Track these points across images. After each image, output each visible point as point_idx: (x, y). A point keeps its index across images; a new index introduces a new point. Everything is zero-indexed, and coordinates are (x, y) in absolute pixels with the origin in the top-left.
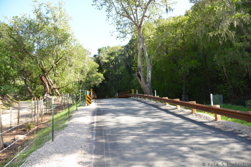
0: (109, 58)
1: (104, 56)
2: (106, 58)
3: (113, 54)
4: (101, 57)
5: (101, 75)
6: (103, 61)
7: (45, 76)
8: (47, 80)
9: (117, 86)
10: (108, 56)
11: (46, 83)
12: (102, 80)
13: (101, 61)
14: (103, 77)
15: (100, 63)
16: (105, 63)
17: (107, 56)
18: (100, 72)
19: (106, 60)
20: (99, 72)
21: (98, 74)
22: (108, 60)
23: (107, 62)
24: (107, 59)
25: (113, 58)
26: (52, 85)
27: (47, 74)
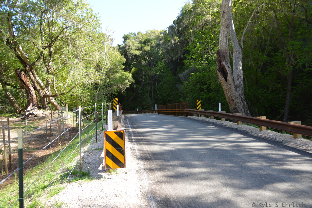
0: (142, 47)
1: (134, 45)
2: (137, 48)
3: (148, 42)
4: (129, 47)
5: (129, 75)
6: (132, 53)
7: (27, 73)
9: (153, 92)
10: (140, 45)
11: (30, 85)
12: (130, 82)
13: (129, 53)
14: (132, 78)
15: (128, 56)
16: (135, 56)
17: (138, 45)
18: (127, 71)
19: (136, 51)
20: (125, 70)
21: (123, 72)
22: (140, 52)
23: (137, 54)
24: (138, 50)
25: (147, 48)
26: (43, 89)
27: (31, 69)
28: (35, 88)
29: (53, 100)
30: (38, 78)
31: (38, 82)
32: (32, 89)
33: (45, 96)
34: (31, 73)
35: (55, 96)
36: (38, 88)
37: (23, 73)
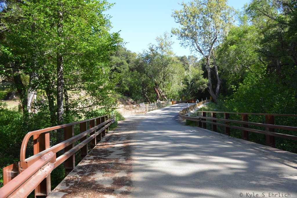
7: (157, 88)
8: (158, 90)
11: (158, 92)
15: (205, 69)
18: (206, 78)
20: (204, 78)
23: (212, 67)
24: (212, 64)
26: (162, 93)
27: (158, 86)
28: (159, 93)
29: (165, 97)
30: (160, 89)
31: (160, 91)
32: (159, 94)
33: (163, 96)
34: (158, 88)
35: (166, 96)
36: (160, 93)
37: (156, 88)
